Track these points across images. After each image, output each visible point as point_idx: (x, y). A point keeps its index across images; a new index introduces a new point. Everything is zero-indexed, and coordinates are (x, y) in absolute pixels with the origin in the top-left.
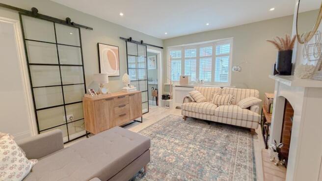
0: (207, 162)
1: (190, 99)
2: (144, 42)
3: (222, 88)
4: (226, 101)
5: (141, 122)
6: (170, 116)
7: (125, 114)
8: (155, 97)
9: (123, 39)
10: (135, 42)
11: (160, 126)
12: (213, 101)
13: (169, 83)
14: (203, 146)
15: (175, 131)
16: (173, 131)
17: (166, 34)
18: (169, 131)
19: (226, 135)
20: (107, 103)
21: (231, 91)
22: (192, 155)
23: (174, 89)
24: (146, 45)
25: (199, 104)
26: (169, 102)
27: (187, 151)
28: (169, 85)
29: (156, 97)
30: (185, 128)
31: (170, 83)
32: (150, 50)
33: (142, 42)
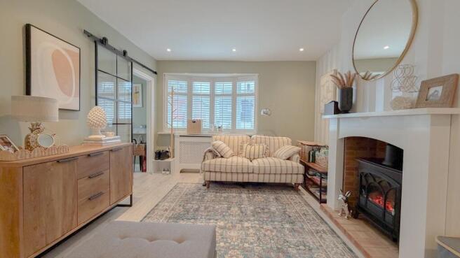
0: (284, 242)
1: (215, 154)
2: (129, 54)
3: (251, 137)
4: (261, 153)
5: (130, 206)
6: (180, 186)
7: (101, 194)
8: (138, 158)
9: (89, 35)
10: (113, 50)
11: (173, 205)
12: (244, 155)
13: (167, 132)
14: (261, 219)
15: (206, 208)
16: (202, 208)
17: (169, 52)
18: (197, 210)
19: (273, 197)
20: (60, 168)
21: (263, 140)
22: (259, 239)
23: (177, 140)
24: (132, 61)
25: (230, 159)
26: (170, 162)
27: (247, 235)
28: (169, 135)
29: (141, 157)
30: (218, 200)
31: (170, 132)
32: (138, 72)
33: (125, 53)
